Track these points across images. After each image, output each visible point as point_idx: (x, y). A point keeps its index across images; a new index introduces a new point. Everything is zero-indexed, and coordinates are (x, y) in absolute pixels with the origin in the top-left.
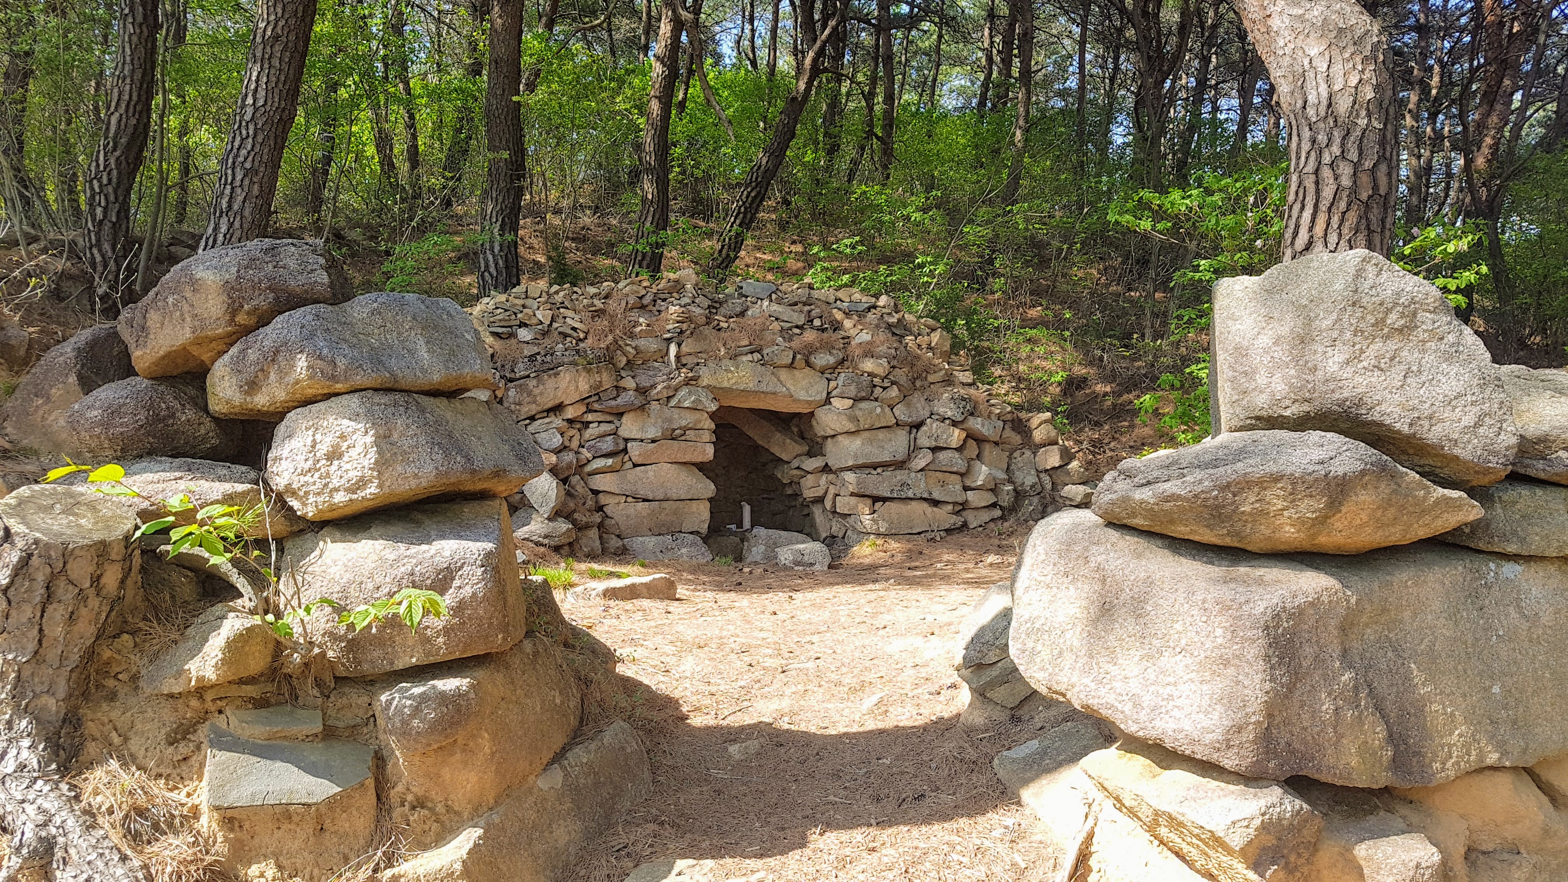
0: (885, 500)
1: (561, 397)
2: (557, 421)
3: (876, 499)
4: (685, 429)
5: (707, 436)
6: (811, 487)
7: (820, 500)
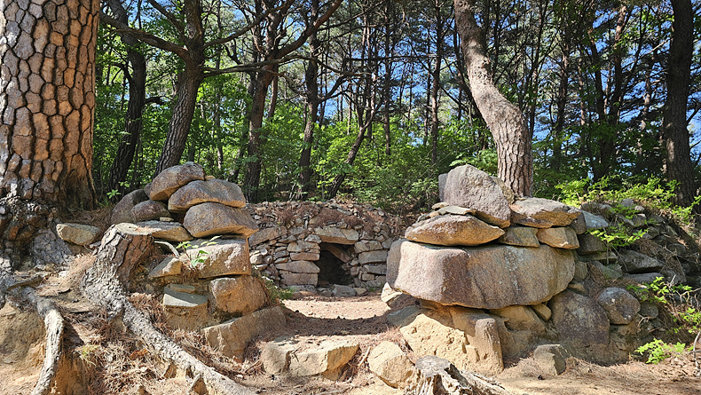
0: (379, 275)
1: (268, 237)
2: (267, 246)
3: (376, 275)
4: (310, 249)
5: (318, 252)
6: (353, 272)
7: (357, 276)
